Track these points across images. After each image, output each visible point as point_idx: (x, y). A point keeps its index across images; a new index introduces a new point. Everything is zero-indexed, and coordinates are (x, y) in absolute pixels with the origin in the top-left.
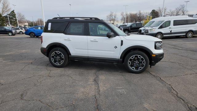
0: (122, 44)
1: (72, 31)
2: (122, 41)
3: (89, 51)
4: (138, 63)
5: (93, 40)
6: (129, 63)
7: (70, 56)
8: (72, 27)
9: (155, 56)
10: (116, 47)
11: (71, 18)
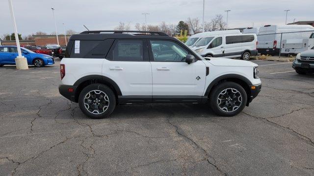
0: (207, 73)
1: (121, 54)
2: (208, 69)
3: (154, 86)
4: (231, 101)
5: (161, 68)
6: (219, 101)
7: (119, 97)
8: (122, 48)
9: (254, 88)
10: (199, 78)
11: (116, 32)
